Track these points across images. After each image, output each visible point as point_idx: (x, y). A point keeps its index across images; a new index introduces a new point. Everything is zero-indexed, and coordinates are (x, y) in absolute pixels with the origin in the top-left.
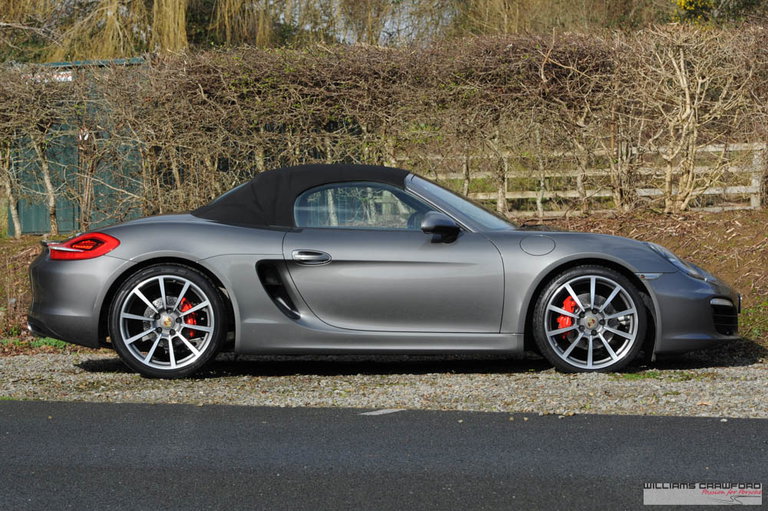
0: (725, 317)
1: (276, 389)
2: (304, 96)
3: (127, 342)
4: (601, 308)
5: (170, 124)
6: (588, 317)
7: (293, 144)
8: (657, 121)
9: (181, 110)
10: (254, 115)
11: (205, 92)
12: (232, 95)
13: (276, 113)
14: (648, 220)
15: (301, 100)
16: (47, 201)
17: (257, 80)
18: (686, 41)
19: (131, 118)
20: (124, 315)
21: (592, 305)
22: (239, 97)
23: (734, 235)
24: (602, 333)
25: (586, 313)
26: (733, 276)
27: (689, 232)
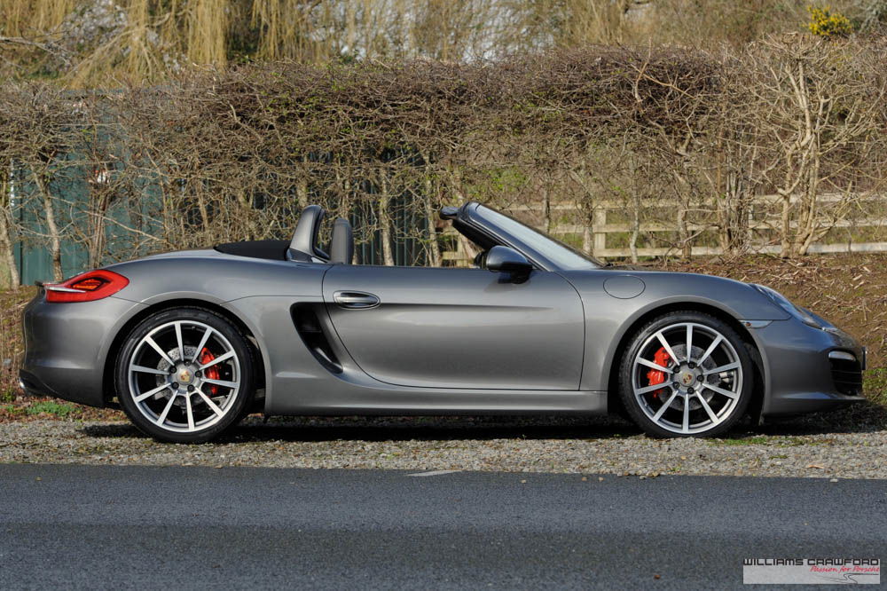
0: (846, 373)
1: (312, 453)
2: (355, 119)
3: (137, 400)
4: (699, 362)
5: (197, 152)
6: (684, 372)
7: (341, 177)
8: (772, 149)
9: (210, 136)
10: (295, 141)
11: (238, 114)
12: (269, 117)
13: (322, 139)
14: (761, 265)
15: (352, 124)
16: (50, 245)
17: (300, 100)
18: (805, 54)
19: (150, 145)
20: (133, 368)
21: (688, 358)
22: (278, 120)
23: (862, 283)
24: (701, 390)
25: (681, 368)
26: (860, 331)
27: (808, 280)
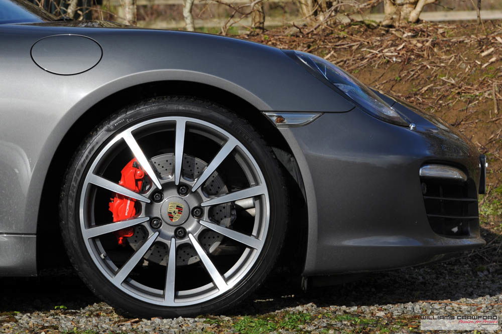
4: (196, 184)
6: (171, 200)
14: (355, 37)
21: (177, 178)
23: (493, 59)
24: (197, 234)
25: (165, 194)
26: (487, 129)
27: (418, 56)
